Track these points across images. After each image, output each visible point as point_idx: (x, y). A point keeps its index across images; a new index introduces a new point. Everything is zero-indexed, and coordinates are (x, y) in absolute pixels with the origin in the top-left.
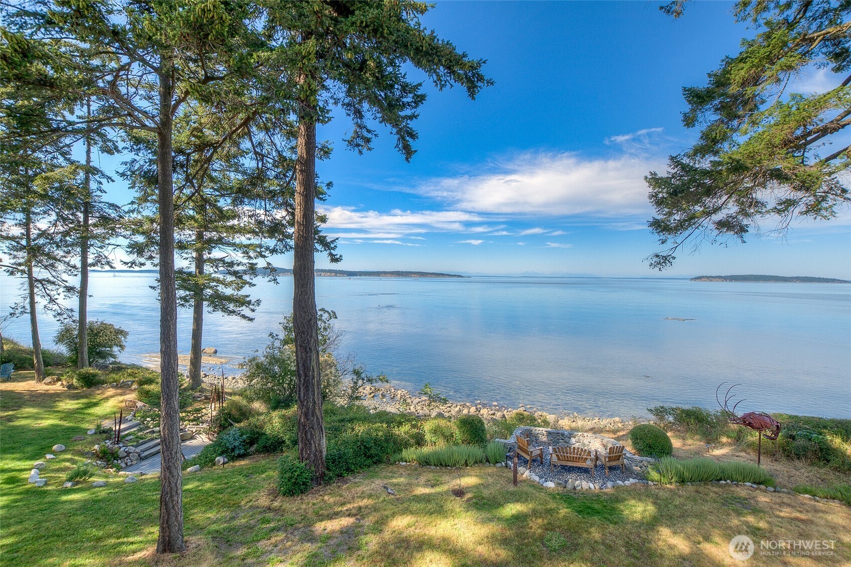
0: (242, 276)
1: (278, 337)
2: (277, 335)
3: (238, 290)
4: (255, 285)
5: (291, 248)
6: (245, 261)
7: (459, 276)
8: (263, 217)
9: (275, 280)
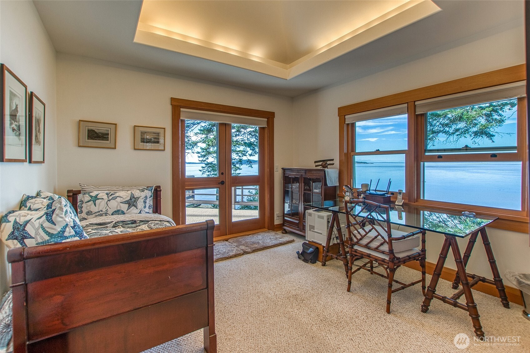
0: (236, 165)
1: (252, 193)
2: (252, 192)
3: (235, 171)
4: (241, 169)
5: (257, 153)
6: (238, 158)
7: (365, 163)
8: (246, 141)
9: (251, 166)
